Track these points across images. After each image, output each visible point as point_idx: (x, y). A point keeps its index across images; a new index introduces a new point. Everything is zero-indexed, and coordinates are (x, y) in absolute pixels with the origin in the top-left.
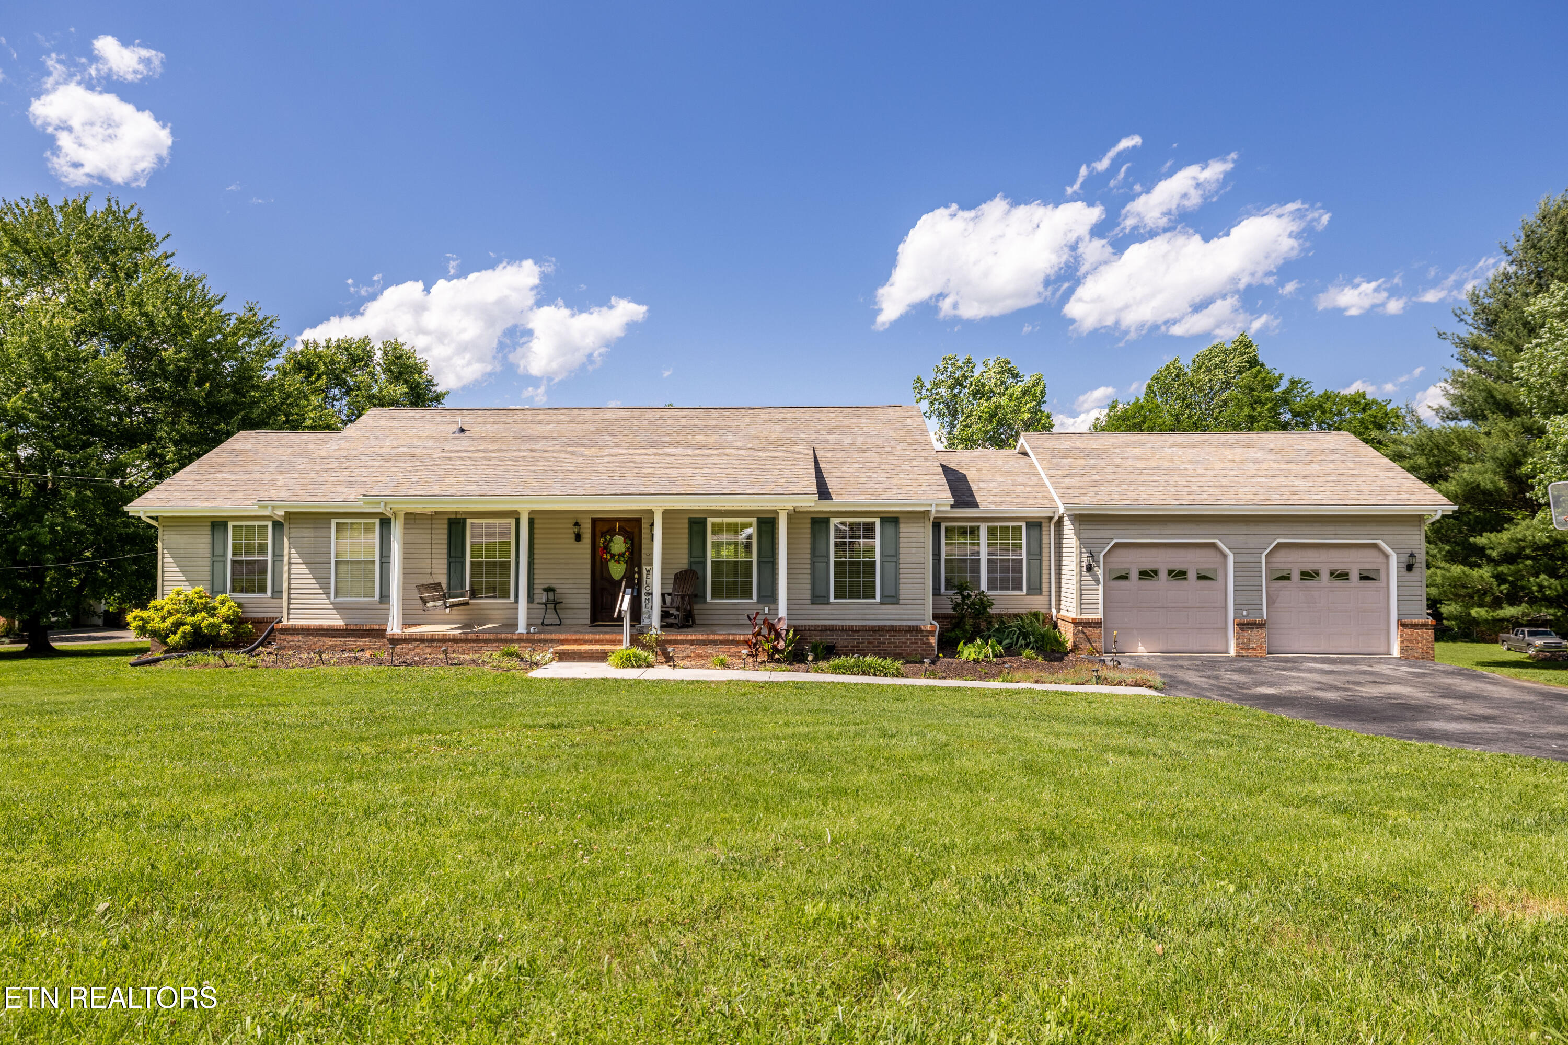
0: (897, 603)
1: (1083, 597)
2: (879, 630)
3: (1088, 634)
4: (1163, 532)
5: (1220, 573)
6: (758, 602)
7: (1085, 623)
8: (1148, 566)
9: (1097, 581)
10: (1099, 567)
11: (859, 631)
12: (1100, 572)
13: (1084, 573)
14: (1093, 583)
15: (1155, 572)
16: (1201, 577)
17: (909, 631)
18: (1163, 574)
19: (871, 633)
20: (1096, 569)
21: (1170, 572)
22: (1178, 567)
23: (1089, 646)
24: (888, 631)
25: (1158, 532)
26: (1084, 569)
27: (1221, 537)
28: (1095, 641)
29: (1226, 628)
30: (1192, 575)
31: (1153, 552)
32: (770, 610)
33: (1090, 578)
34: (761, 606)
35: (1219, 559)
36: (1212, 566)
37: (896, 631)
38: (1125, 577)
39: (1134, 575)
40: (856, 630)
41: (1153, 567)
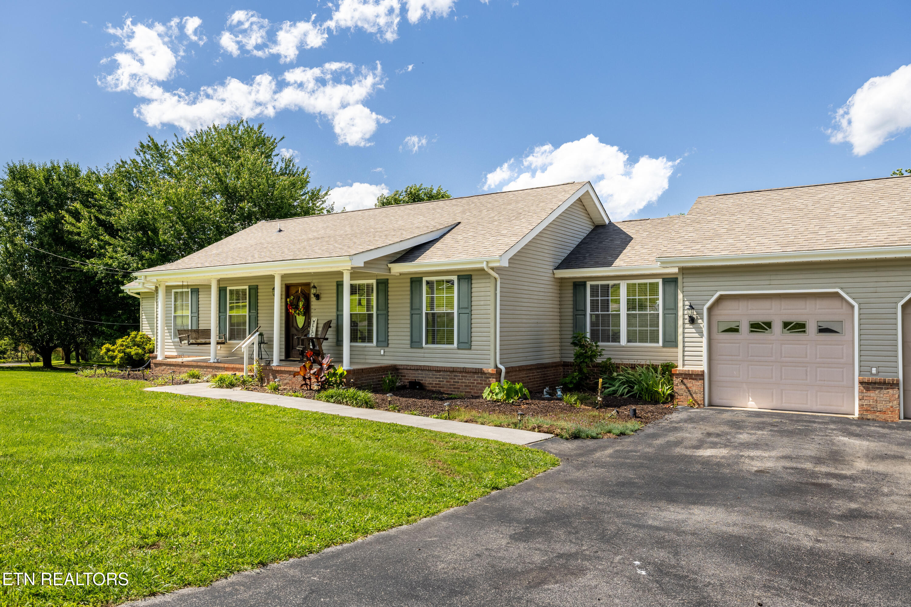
0: (470, 349)
1: (686, 349)
2: (453, 371)
3: (689, 385)
4: (773, 282)
5: (847, 326)
6: (377, 346)
7: (685, 374)
8: (760, 318)
9: (701, 333)
10: (702, 319)
11: (440, 371)
12: (703, 324)
13: (687, 326)
14: (697, 335)
15: (769, 325)
16: (823, 330)
17: (475, 373)
18: (777, 327)
19: (449, 373)
20: (700, 321)
21: (786, 325)
22: (795, 318)
23: (690, 397)
24: (461, 372)
25: (767, 282)
26: (687, 321)
27: (843, 285)
28: (696, 393)
29: (853, 387)
30: (812, 328)
31: (766, 304)
32: (384, 352)
33: (694, 330)
34: (379, 349)
35: (845, 309)
36: (837, 318)
37: (466, 372)
38: (735, 330)
39: (745, 328)
40: (438, 370)
41: (767, 319)
